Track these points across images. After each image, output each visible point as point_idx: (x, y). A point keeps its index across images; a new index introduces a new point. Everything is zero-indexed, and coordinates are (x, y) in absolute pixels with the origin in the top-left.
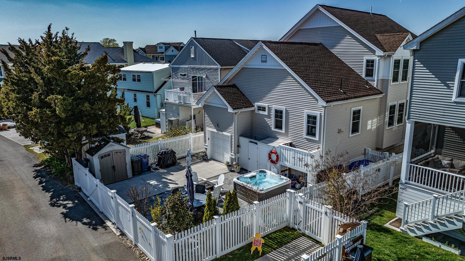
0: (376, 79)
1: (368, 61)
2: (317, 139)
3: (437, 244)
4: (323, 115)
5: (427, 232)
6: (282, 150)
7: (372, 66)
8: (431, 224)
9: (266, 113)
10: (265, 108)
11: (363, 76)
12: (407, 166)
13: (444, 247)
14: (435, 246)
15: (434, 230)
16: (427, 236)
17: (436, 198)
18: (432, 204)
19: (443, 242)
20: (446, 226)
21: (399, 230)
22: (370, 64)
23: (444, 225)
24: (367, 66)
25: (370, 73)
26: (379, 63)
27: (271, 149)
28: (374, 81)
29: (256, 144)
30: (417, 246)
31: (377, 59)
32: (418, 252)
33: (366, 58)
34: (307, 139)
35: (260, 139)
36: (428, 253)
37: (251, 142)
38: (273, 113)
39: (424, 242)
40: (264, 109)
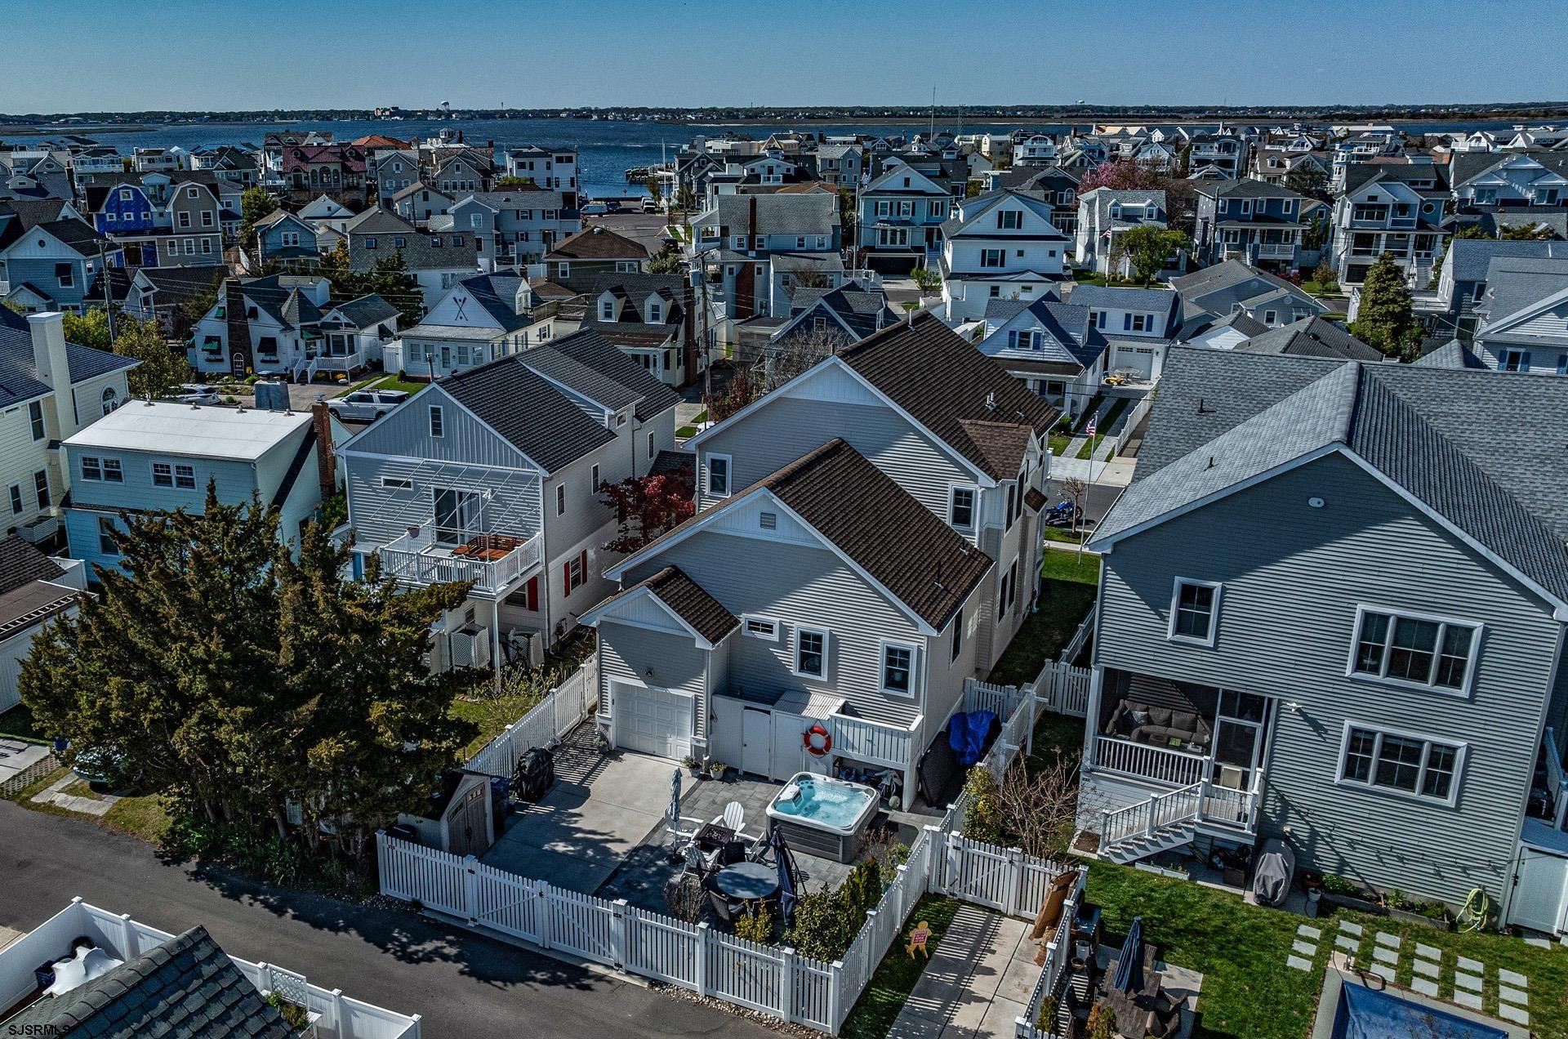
0: (977, 531)
1: (958, 492)
2: (911, 695)
3: (1158, 870)
4: (924, 649)
5: (1142, 854)
6: (839, 726)
7: (969, 503)
8: (1149, 840)
9: (775, 637)
10: (771, 627)
11: (948, 521)
12: (1094, 740)
13: (1169, 873)
14: (1156, 875)
15: (1154, 850)
16: (1146, 860)
17: (1156, 800)
18: (1149, 810)
19: (1166, 866)
20: (1172, 841)
21: (1095, 857)
22: (963, 499)
23: (1168, 840)
24: (957, 501)
25: (962, 516)
26: (982, 498)
27: (812, 724)
28: (973, 534)
29: (769, 713)
30: (1134, 881)
31: (980, 491)
32: (1140, 891)
33: (953, 485)
34: (886, 696)
35: (772, 701)
36: (1152, 890)
37: (747, 708)
38: (794, 638)
39: (1138, 871)
40: (768, 628)
